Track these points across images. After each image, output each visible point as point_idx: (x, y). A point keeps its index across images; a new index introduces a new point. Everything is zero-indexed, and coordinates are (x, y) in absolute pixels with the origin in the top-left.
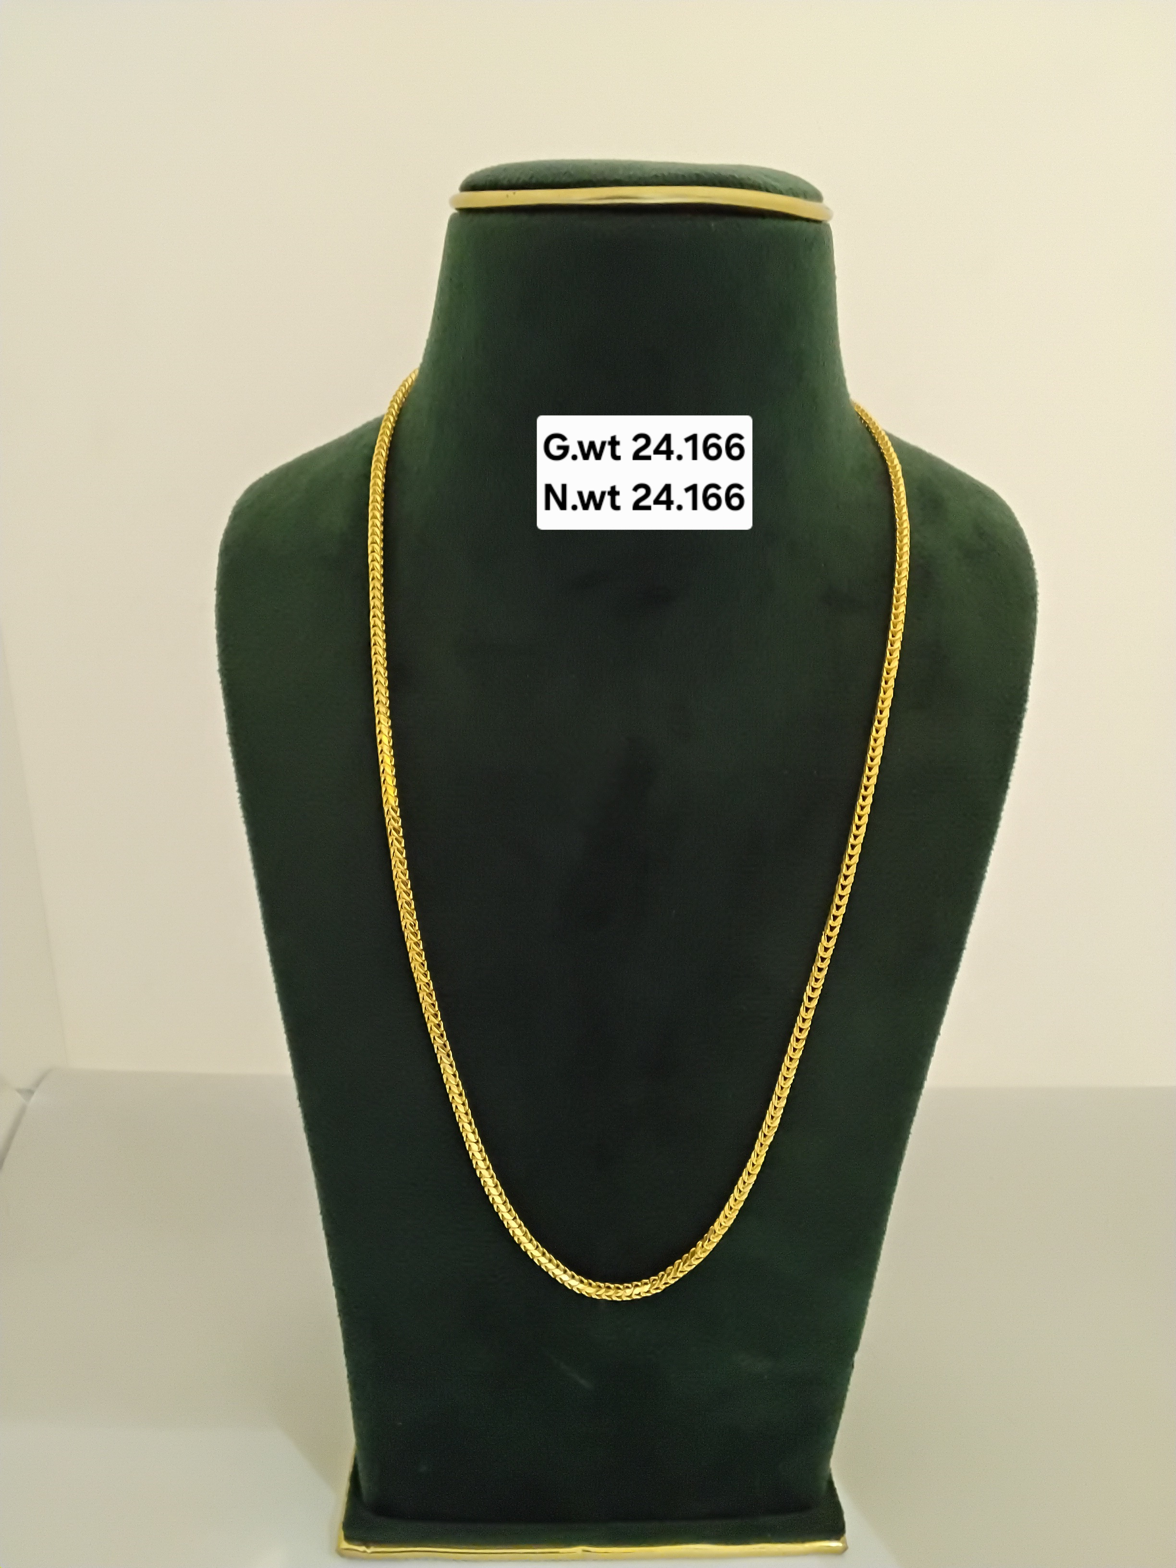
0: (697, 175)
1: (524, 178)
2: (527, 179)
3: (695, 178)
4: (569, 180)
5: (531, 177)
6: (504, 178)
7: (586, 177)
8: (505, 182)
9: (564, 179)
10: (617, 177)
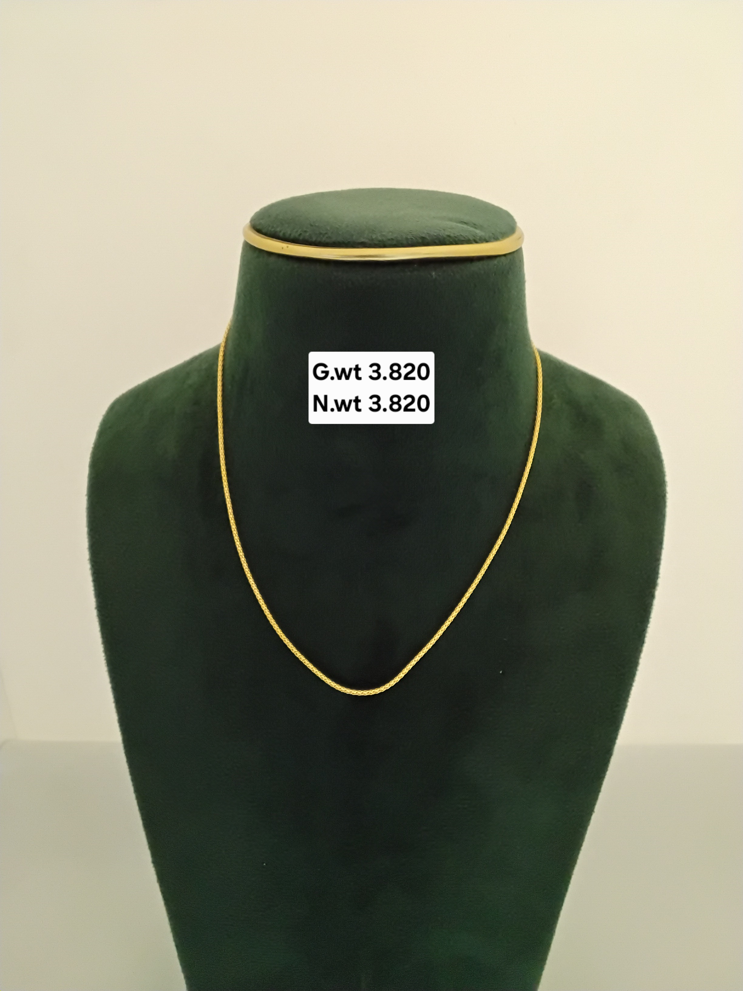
0: (423, 238)
1: (294, 235)
2: (297, 235)
3: (420, 241)
4: (328, 241)
5: (300, 234)
6: (280, 231)
7: (340, 239)
8: (281, 234)
9: (324, 239)
10: (362, 240)
